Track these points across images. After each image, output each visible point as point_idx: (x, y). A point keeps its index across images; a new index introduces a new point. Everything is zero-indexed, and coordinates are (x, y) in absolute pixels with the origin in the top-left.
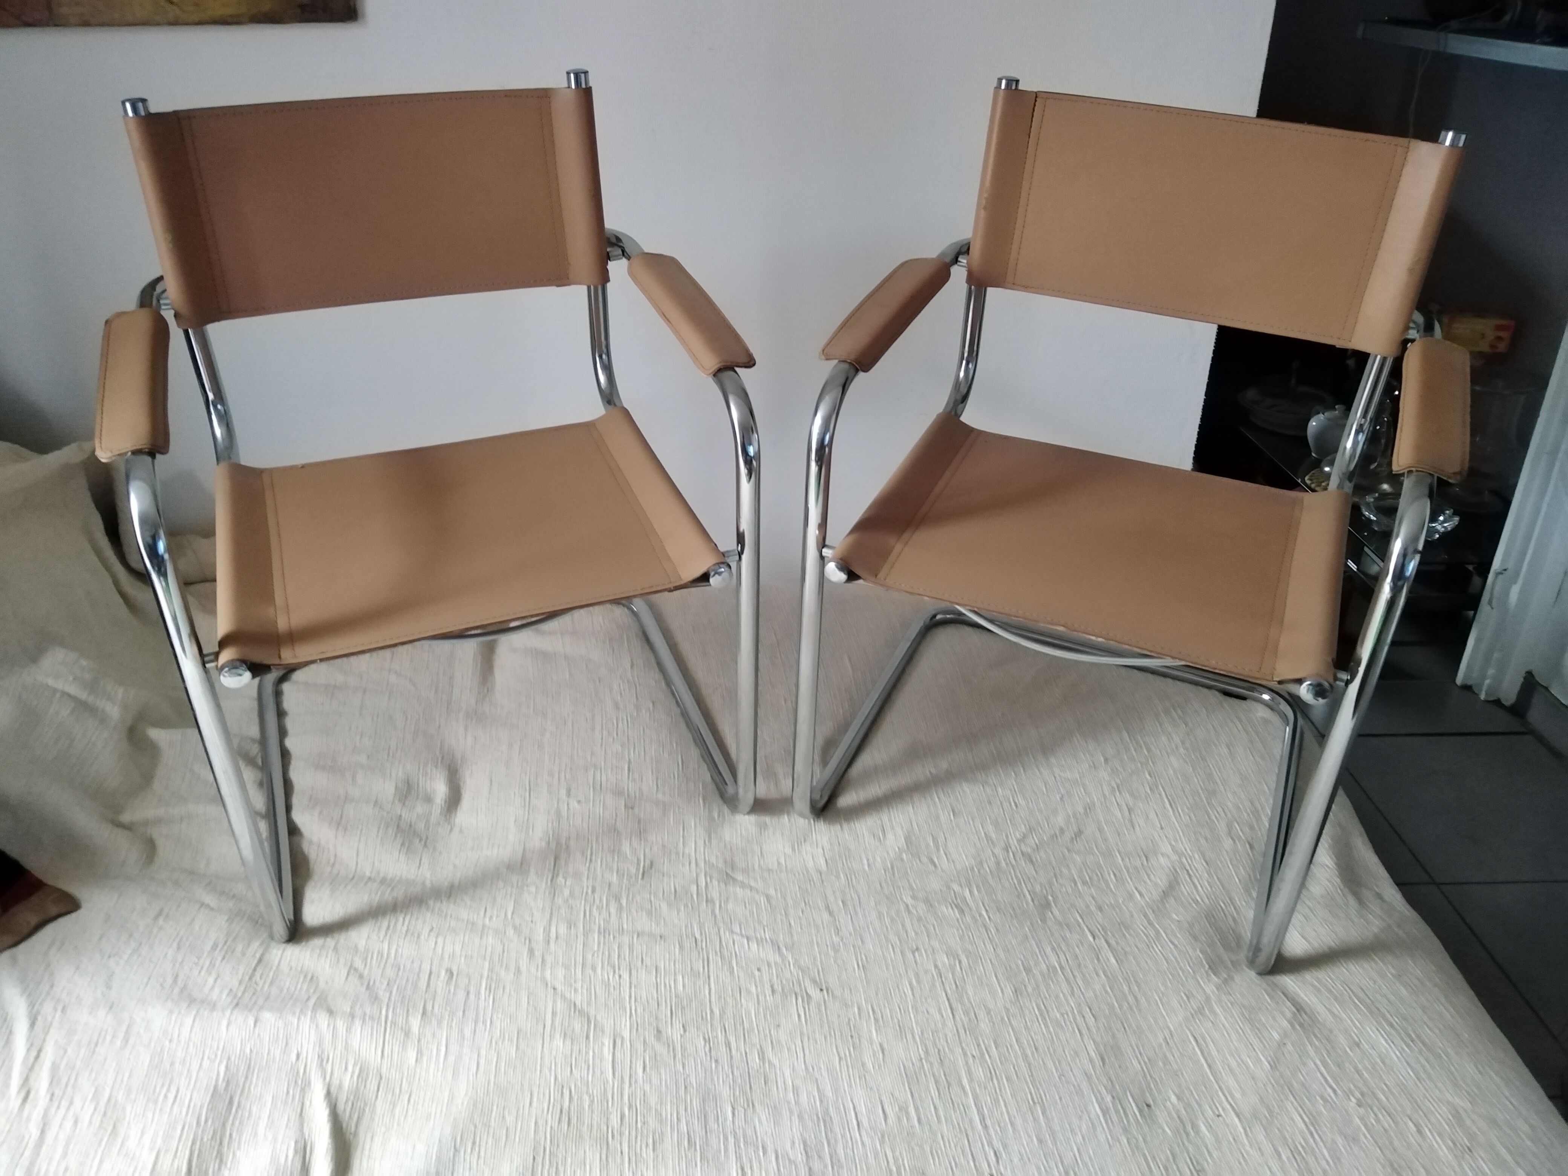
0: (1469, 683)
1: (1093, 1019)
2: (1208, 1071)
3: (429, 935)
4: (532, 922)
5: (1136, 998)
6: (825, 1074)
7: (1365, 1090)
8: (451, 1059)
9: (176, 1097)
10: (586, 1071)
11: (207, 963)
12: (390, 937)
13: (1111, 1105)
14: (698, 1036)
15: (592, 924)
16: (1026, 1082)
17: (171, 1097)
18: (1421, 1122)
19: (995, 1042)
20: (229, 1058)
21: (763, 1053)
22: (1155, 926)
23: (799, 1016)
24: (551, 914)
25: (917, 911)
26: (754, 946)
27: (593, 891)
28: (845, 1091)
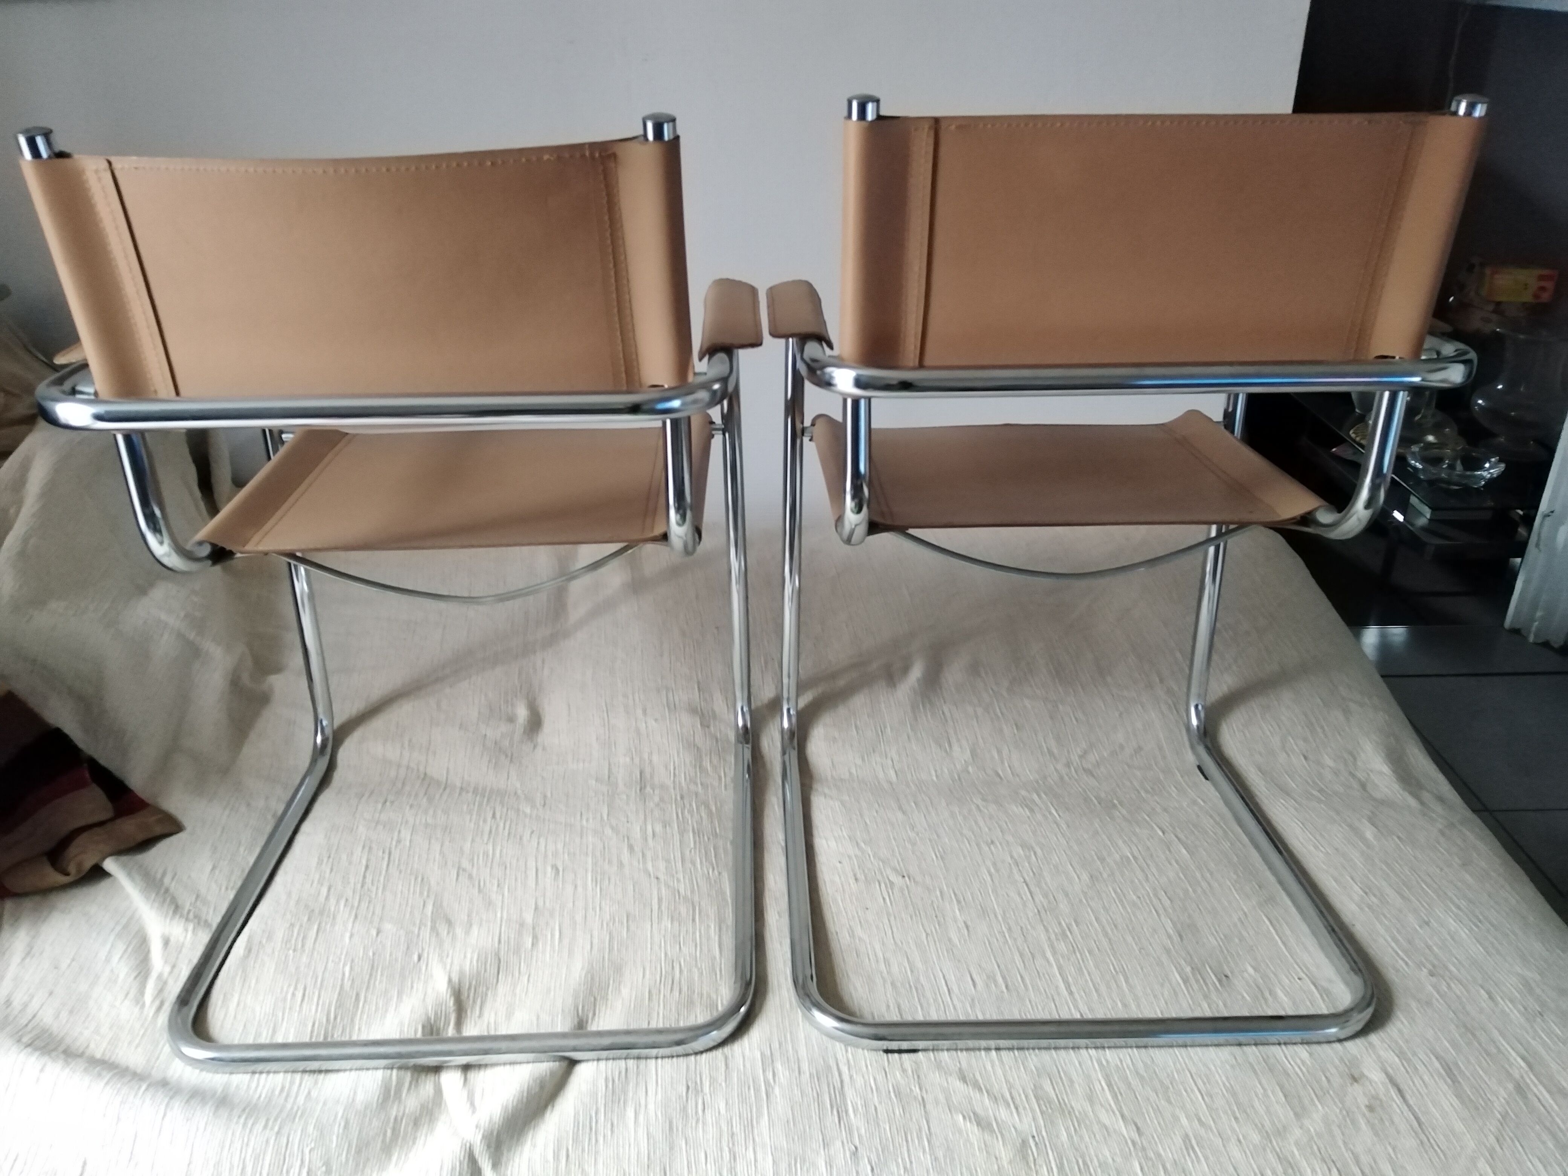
0: (1517, 626)
1: (1169, 902)
2: (1283, 947)
3: (531, 837)
4: (628, 822)
5: (1209, 884)
6: (913, 947)
7: (1436, 962)
8: (566, 941)
9: (304, 995)
10: (694, 948)
11: (317, 876)
12: (494, 839)
13: (1191, 976)
16: (1108, 954)
17: (299, 995)
18: (1492, 990)
19: (1076, 921)
20: (353, 961)
21: (853, 931)
23: (884, 899)
24: (645, 815)
25: (988, 810)
28: (934, 962)
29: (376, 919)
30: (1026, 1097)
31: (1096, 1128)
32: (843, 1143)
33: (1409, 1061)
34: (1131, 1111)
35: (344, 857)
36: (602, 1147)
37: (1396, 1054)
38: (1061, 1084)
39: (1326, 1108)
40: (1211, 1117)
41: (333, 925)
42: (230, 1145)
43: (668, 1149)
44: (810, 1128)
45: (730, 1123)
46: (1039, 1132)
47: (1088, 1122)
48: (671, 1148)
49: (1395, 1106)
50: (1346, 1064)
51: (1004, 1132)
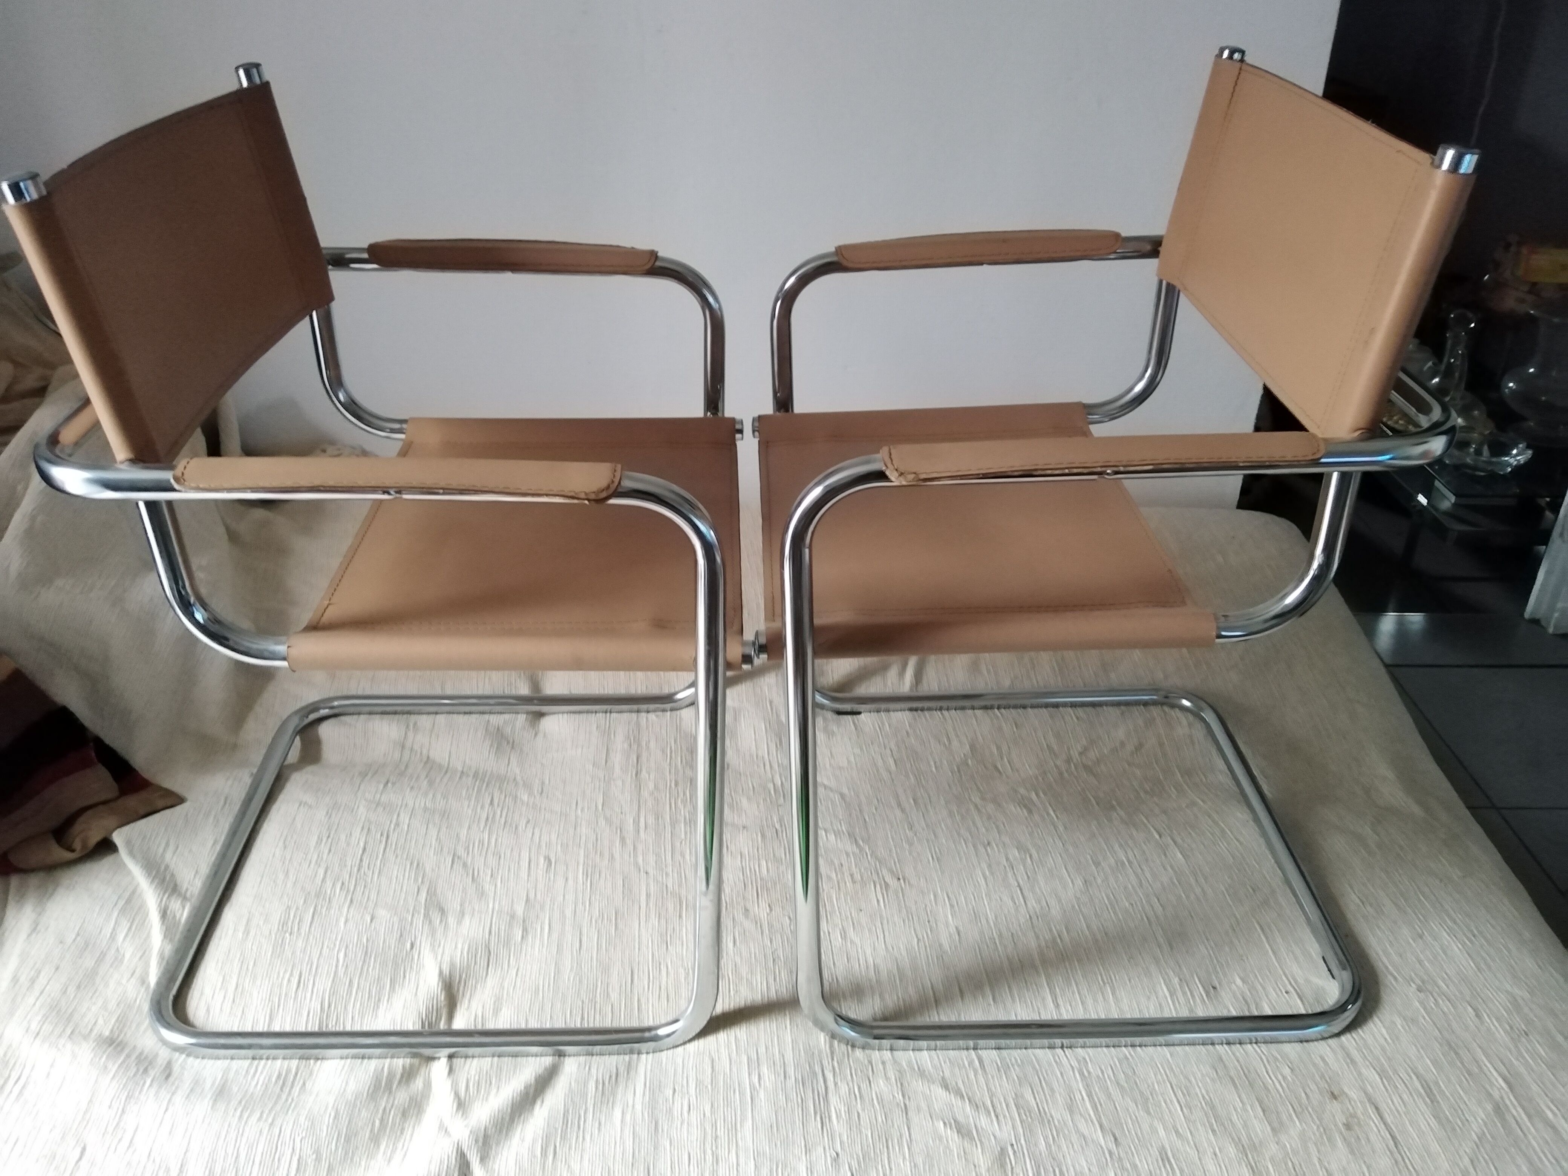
0: (1537, 617)
1: (1161, 909)
2: (1273, 957)
3: (526, 826)
4: (622, 813)
5: (1203, 889)
6: (904, 953)
7: (1425, 978)
8: (555, 936)
9: (299, 981)
11: (315, 857)
12: (490, 827)
13: (1178, 987)
14: (784, 915)
15: (678, 816)
16: (1097, 964)
17: (295, 981)
18: (1480, 1007)
20: (347, 947)
21: (845, 933)
22: (1220, 825)
23: (878, 901)
24: (639, 806)
25: (986, 810)
26: (832, 837)
27: (676, 784)
28: (923, 969)
29: (371, 904)
30: (1007, 1106)
31: (1074, 1138)
32: (824, 1148)
33: (1389, 1079)
34: (1110, 1121)
35: (343, 837)
36: (588, 1144)
37: (1377, 1072)
38: (1042, 1093)
39: (1304, 1124)
40: (1189, 1129)
41: (329, 909)
42: (226, 1136)
43: (653, 1149)
44: (792, 1133)
45: (714, 1126)
46: (1018, 1140)
47: (1066, 1132)
48: (656, 1148)
49: (1373, 1125)
50: (1326, 1081)
51: (983, 1140)
